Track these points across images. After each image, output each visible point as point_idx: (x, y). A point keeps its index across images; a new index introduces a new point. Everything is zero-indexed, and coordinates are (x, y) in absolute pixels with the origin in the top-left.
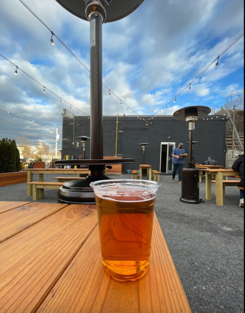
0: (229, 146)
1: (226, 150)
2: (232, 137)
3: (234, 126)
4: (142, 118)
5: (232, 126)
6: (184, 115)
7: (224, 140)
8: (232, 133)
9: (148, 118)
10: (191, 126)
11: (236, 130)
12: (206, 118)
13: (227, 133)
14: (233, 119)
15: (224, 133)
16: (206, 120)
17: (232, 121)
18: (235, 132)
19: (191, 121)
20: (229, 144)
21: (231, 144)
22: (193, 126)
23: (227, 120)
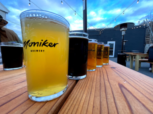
0: (148, 42)
1: (145, 44)
2: (149, 37)
3: (151, 31)
4: (98, 30)
5: (150, 31)
6: (120, 27)
7: (145, 39)
8: (150, 35)
9: (101, 30)
10: (123, 33)
11: (152, 33)
12: (133, 27)
13: (146, 35)
14: (150, 27)
15: (145, 35)
16: (134, 29)
17: (150, 28)
18: (151, 34)
19: (123, 30)
20: (147, 41)
21: (149, 41)
22: (124, 33)
23: (147, 28)
